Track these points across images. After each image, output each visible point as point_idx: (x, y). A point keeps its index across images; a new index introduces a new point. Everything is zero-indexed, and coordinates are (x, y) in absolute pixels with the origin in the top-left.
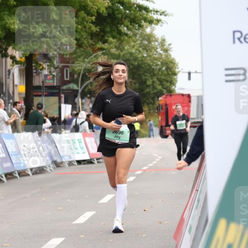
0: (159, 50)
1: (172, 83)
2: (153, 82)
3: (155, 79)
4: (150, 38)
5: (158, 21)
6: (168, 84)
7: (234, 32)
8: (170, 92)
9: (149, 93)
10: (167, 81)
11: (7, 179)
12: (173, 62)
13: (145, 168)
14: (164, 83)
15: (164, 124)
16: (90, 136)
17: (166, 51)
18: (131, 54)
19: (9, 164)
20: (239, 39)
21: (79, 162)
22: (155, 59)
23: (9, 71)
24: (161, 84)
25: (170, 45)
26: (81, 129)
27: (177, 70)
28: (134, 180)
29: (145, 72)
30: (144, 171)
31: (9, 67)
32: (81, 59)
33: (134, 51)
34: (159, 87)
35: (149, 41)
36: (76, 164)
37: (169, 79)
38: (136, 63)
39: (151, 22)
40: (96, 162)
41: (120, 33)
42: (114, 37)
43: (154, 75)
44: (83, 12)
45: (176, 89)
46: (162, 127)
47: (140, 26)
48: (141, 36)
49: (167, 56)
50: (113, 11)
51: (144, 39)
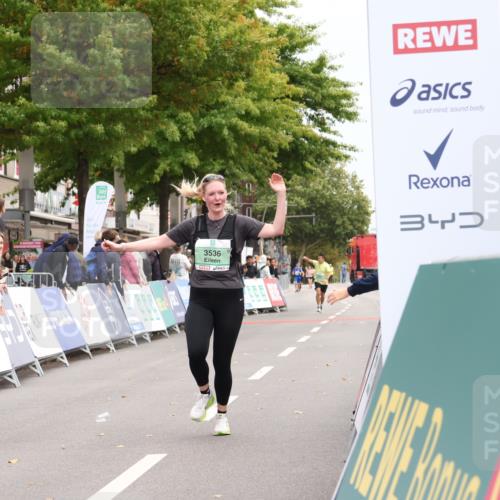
0: (350, 187)
1: (365, 222)
2: (344, 222)
3: (345, 219)
4: (339, 174)
5: (347, 157)
6: (360, 225)
7: (410, 176)
8: (362, 233)
9: (339, 234)
10: (359, 221)
11: (181, 329)
12: (364, 200)
13: (332, 317)
14: (356, 223)
15: (355, 268)
16: (272, 282)
17: (358, 188)
18: (317, 191)
19: (182, 314)
20: (415, 184)
21: (261, 311)
22: (345, 197)
23: (186, 211)
24: (352, 224)
25: (361, 181)
26: (262, 275)
27: (370, 210)
28: (318, 332)
29: (334, 210)
30: (331, 320)
31: (185, 207)
32: (263, 197)
33: (320, 187)
34: (351, 227)
35: (339, 177)
36: (257, 312)
37: (361, 219)
38: (324, 202)
39: (338, 158)
40: (278, 310)
41: (305, 170)
42: (299, 174)
43: (345, 214)
44: (264, 147)
45: (369, 229)
46: (352, 271)
47: (328, 162)
48: (330, 172)
49: (358, 194)
50: (297, 146)
51: (333, 176)
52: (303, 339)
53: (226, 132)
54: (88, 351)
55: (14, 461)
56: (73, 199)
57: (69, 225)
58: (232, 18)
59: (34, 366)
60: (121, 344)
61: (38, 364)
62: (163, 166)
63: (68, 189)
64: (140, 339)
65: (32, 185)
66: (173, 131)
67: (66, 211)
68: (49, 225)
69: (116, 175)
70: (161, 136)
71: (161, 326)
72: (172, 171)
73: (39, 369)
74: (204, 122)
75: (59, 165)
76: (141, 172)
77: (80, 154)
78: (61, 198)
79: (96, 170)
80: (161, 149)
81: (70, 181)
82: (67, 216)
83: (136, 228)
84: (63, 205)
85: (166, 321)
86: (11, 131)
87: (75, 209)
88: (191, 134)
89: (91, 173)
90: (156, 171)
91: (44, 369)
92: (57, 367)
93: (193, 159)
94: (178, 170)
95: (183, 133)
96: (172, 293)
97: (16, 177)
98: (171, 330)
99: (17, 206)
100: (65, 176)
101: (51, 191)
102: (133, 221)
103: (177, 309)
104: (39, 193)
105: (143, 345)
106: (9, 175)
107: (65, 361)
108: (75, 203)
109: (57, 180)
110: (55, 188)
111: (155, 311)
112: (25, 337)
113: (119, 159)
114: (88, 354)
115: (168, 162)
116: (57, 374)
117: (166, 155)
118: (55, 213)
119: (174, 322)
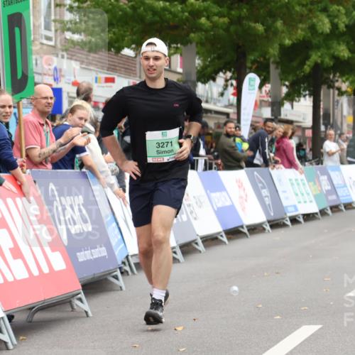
11: (333, 212)
19: (334, 197)
23: (338, 101)
31: (336, 97)
54: (245, 230)
55: (180, 329)
56: (231, 90)
57: (227, 115)
59: (197, 244)
60: (276, 224)
61: (200, 241)
62: (315, 57)
63: (227, 81)
64: (294, 220)
65: (194, 77)
66: (325, 25)
67: (224, 101)
68: (209, 115)
69: (272, 67)
70: (313, 28)
71: (314, 209)
72: (322, 62)
73: (201, 247)
75: (219, 58)
76: (295, 64)
77: (239, 47)
78: (220, 90)
79: (253, 62)
80: (315, 41)
81: (229, 74)
82: (226, 107)
83: (290, 118)
84: (222, 94)
85: (318, 203)
86: (176, 27)
87: (234, 99)
88: (342, 26)
89: (249, 65)
90: (308, 63)
91: (205, 246)
92: (216, 244)
93: (343, 51)
94: (328, 62)
95: (334, 26)
96: (324, 179)
97: (180, 70)
98: (323, 212)
100: (224, 68)
101: (211, 82)
102: (287, 111)
103: (328, 193)
104: (200, 85)
105: (297, 226)
106: (173, 68)
107: (225, 239)
108: (234, 94)
109: (217, 73)
110: (214, 80)
111: (308, 194)
112: (188, 216)
113: (274, 51)
114: (245, 233)
115: (319, 54)
116: (217, 251)
117: (318, 47)
118: (215, 104)
119: (325, 205)
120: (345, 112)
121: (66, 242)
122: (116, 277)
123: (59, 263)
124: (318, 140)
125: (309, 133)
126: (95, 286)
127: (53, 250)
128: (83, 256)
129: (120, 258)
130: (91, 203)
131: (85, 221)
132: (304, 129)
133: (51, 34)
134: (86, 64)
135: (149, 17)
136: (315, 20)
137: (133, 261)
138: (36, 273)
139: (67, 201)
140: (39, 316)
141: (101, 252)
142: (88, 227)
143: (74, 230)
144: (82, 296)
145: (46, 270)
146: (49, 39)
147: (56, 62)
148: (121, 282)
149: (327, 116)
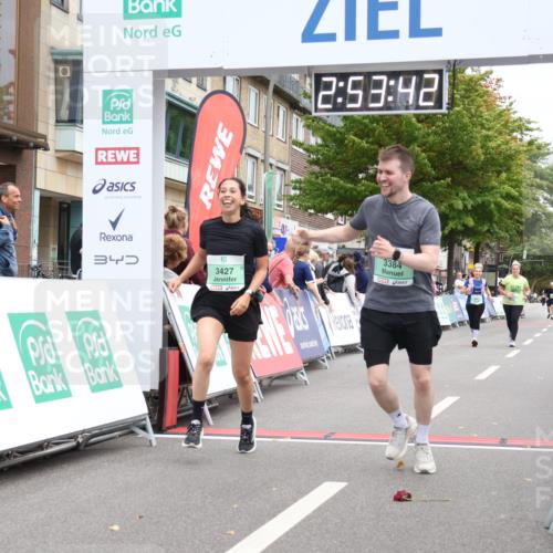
52: (538, 335)
53: (493, 206)
58: (501, 133)
62: (451, 225)
66: (459, 205)
70: (451, 207)
71: (448, 322)
72: (456, 228)
74: (479, 200)
85: (451, 319)
88: (469, 207)
90: (447, 228)
93: (470, 222)
94: (460, 228)
95: (465, 206)
98: (454, 325)
99: (362, 245)
103: (457, 313)
115: (454, 223)
117: (454, 218)
119: (455, 321)
120: (467, 261)
121: (293, 334)
122: (323, 360)
123: (289, 349)
124: (451, 279)
125: (444, 274)
126: (311, 365)
127: (286, 340)
128: (304, 345)
129: (326, 349)
130: (308, 311)
131: (304, 323)
132: (441, 271)
133: (281, 203)
134: (301, 223)
135: (342, 191)
136: (454, 201)
137: (333, 351)
138: (275, 354)
139: (294, 310)
140: (276, 382)
141: (314, 344)
142: (307, 327)
143: (299, 328)
144: (303, 371)
145: (281, 353)
146: (279, 206)
147: (284, 221)
148: (327, 363)
149: (458, 263)
